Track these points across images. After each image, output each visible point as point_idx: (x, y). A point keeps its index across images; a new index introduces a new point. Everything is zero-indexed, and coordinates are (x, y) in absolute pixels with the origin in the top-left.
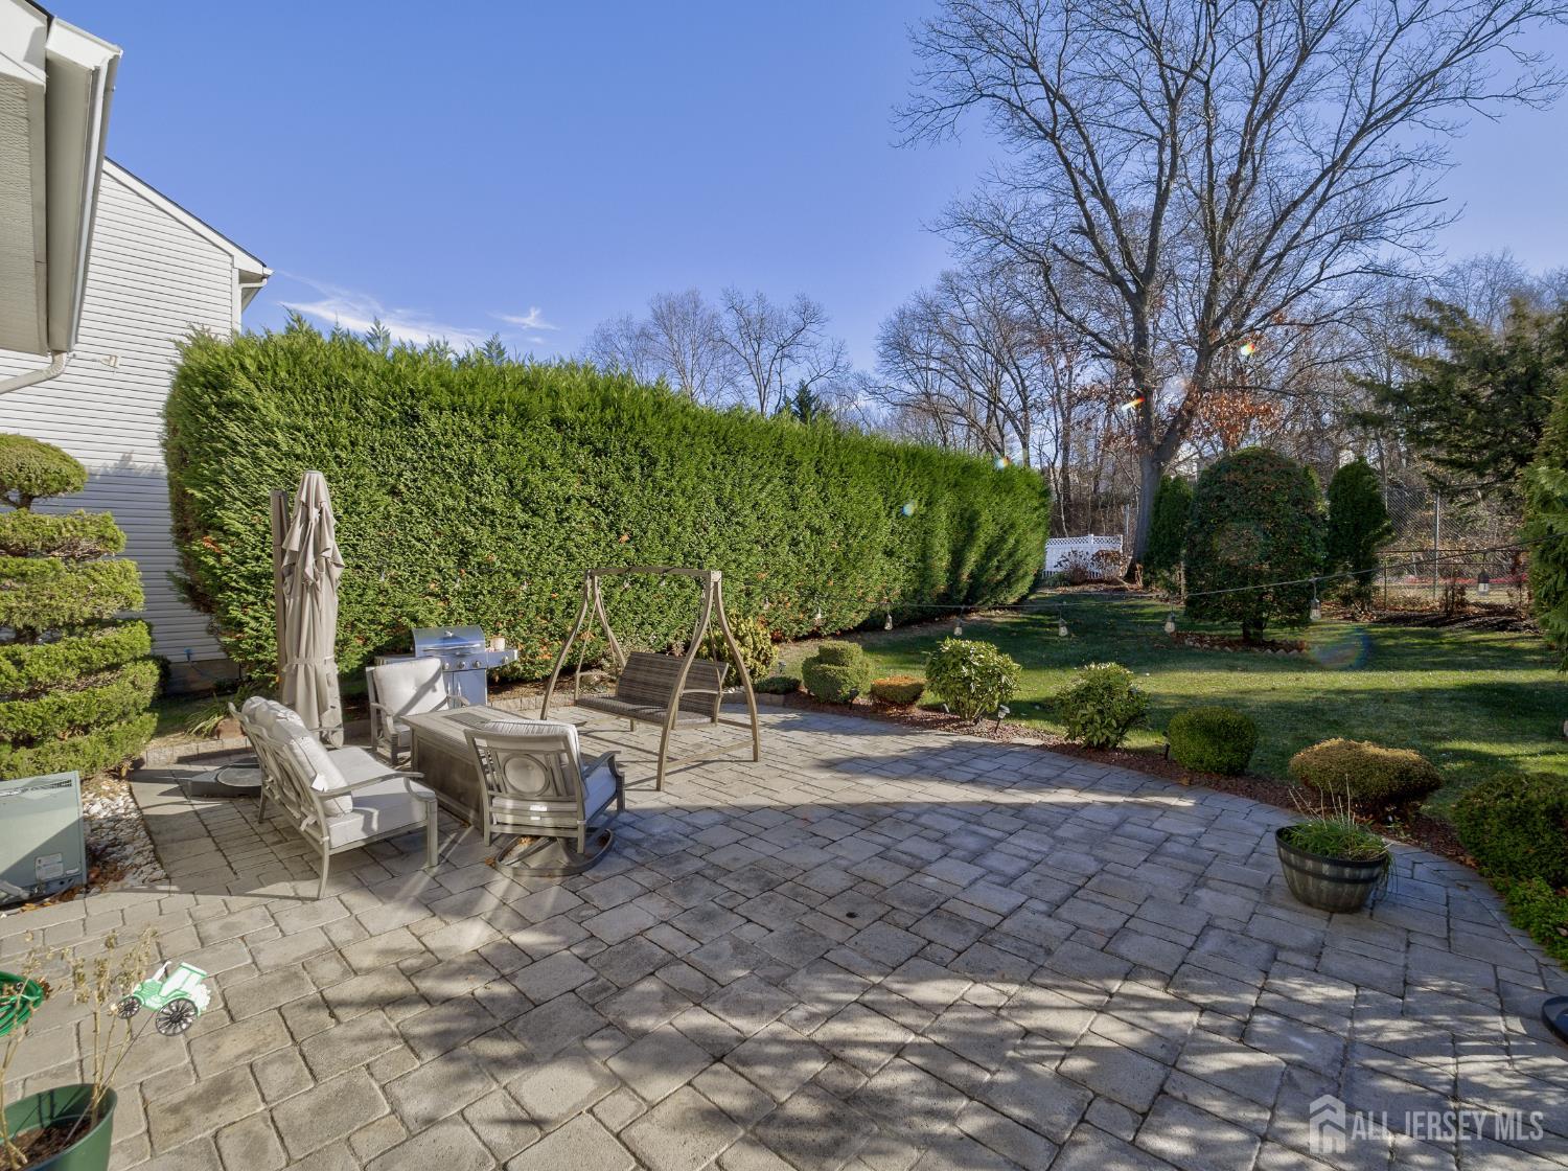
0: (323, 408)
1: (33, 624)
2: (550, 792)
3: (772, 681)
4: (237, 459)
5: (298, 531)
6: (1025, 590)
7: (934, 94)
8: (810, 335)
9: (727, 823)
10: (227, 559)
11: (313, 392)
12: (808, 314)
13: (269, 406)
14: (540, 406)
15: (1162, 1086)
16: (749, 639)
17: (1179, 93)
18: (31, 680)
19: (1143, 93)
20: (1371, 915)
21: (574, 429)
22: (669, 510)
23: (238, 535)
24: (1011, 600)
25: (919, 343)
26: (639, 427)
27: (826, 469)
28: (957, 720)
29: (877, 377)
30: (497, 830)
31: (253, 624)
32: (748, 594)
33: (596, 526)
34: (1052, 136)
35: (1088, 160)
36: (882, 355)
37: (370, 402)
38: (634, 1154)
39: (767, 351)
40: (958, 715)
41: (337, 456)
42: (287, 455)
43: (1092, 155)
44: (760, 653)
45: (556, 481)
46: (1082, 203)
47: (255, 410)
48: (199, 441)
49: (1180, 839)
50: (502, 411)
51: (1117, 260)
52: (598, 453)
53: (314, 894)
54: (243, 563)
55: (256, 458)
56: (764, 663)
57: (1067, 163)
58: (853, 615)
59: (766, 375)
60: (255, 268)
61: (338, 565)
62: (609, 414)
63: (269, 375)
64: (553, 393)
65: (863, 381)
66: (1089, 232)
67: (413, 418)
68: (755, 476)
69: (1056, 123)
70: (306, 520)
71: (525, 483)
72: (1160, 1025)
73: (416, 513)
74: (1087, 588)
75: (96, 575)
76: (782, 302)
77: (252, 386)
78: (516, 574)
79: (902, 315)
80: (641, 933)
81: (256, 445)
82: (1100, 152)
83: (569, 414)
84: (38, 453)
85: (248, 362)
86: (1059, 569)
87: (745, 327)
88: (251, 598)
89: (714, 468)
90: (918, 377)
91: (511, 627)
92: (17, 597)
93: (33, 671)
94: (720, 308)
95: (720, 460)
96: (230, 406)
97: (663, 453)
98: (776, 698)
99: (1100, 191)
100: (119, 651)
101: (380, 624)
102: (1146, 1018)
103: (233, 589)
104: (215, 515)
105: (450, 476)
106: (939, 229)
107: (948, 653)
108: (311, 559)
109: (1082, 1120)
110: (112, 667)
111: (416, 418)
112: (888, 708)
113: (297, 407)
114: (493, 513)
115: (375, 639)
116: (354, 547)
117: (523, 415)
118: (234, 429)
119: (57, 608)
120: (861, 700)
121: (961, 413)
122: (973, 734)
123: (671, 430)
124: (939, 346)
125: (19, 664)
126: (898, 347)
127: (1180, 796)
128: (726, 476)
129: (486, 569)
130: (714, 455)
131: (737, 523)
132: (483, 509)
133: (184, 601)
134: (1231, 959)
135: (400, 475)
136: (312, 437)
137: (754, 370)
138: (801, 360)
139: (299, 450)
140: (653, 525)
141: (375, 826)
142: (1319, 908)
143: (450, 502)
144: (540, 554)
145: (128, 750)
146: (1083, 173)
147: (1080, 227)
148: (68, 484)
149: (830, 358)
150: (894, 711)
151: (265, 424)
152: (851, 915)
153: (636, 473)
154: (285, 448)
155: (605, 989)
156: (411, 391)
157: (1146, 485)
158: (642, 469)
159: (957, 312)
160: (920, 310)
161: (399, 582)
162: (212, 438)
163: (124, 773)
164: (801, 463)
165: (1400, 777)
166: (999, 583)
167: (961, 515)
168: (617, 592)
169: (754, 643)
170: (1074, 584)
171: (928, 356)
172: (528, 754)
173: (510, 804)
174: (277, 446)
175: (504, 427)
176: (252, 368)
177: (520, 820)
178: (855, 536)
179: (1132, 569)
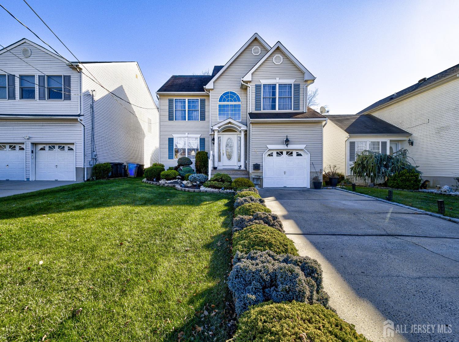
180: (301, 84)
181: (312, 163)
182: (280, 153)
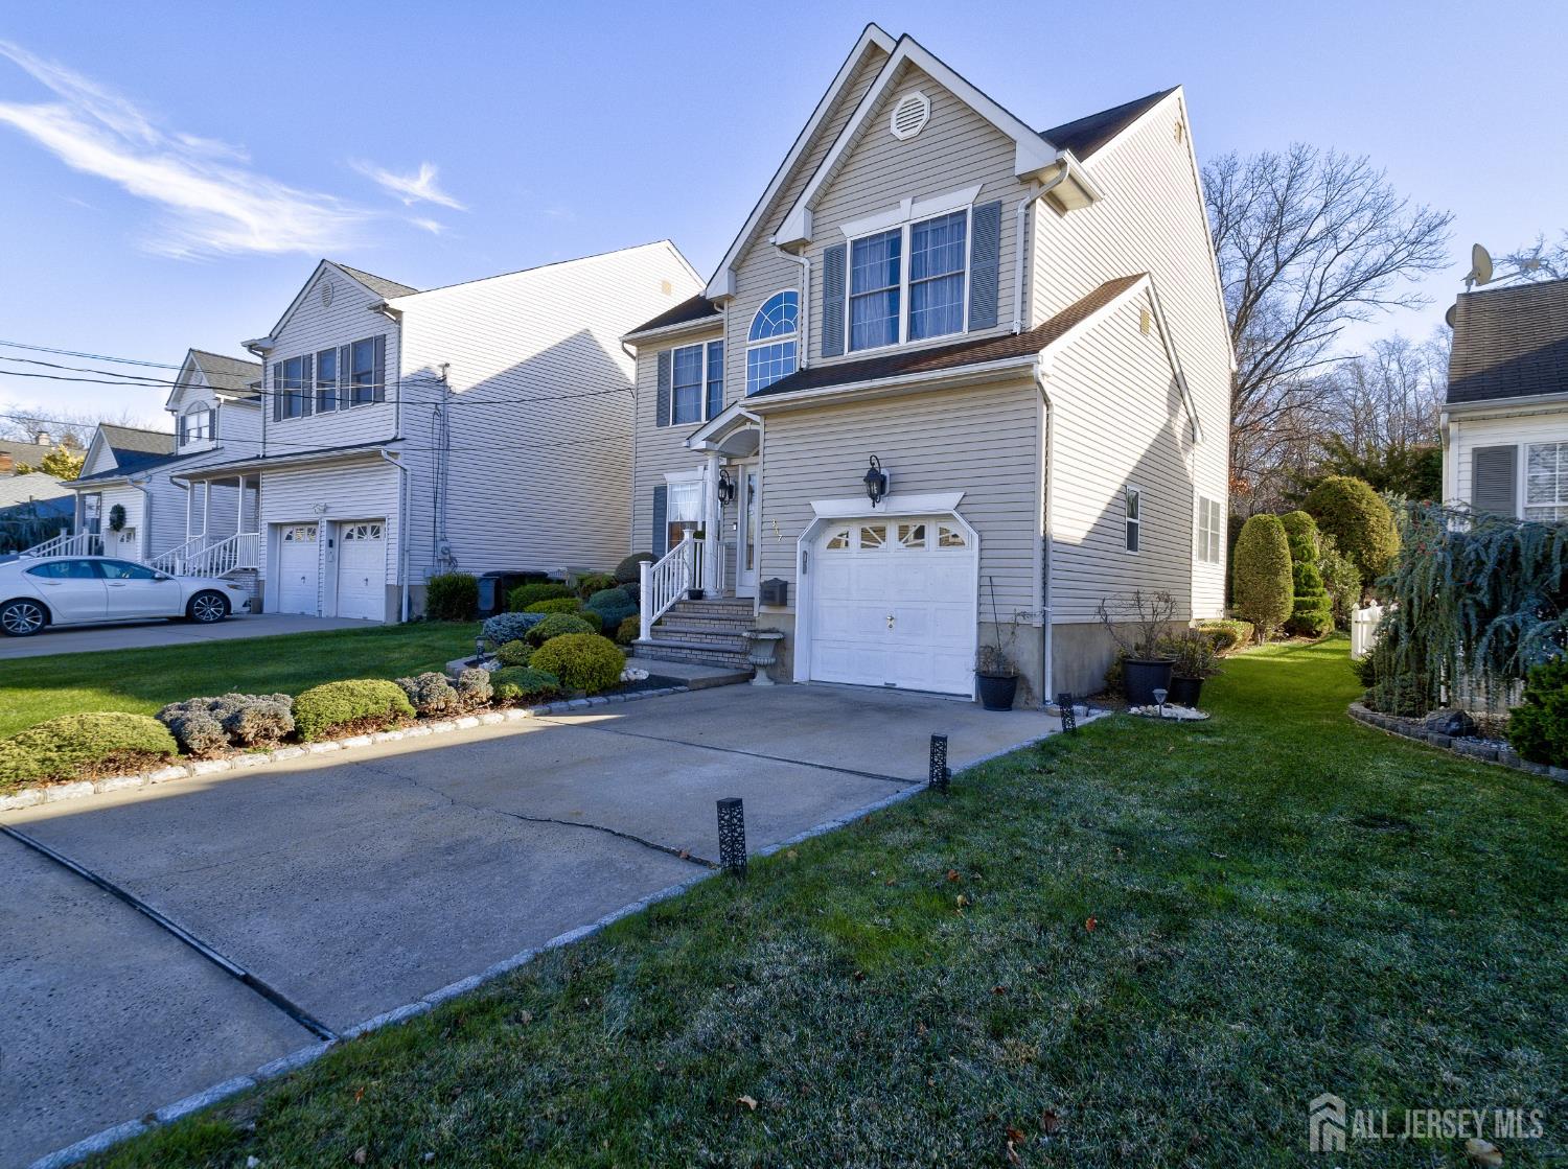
180: (1005, 200)
181: (986, 581)
182: (873, 535)
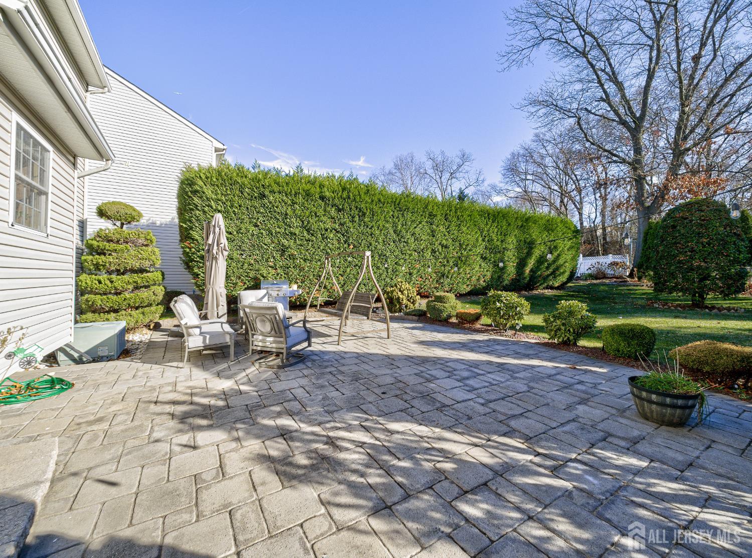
0: (229, 192)
1: (118, 268)
2: (273, 332)
3: (415, 310)
4: (197, 212)
5: (211, 236)
6: (565, 280)
7: (519, 43)
8: (466, 167)
9: (357, 358)
10: (193, 250)
11: (225, 186)
12: (464, 158)
13: (209, 192)
14: (315, 191)
15: (487, 482)
16: (406, 292)
17: (662, 17)
18: (116, 289)
19: (642, 23)
20: (690, 430)
21: (329, 201)
22: (371, 235)
23: (197, 240)
24: (556, 285)
25: (522, 167)
26: (358, 198)
27: (450, 218)
28: (497, 330)
29: (502, 185)
30: (255, 348)
31: (202, 275)
32: (410, 274)
33: (339, 241)
34: (584, 54)
35: (607, 64)
36: (504, 175)
37: (247, 190)
38: (221, 462)
39: (446, 176)
40: (498, 328)
41: (234, 211)
42: (215, 210)
43: (608, 59)
44: (411, 298)
45: (322, 222)
46: (602, 85)
47: (204, 193)
48: (185, 206)
49: (587, 384)
50: (299, 193)
51: (622, 111)
52: (339, 210)
53: (181, 366)
54: (199, 251)
55: (204, 212)
56: (413, 303)
57: (593, 66)
58: (465, 286)
59: (445, 187)
60: (220, 146)
61: (226, 250)
62: (345, 195)
63: (209, 180)
64: (321, 186)
65: (494, 187)
66: (607, 99)
67: (263, 196)
68: (413, 221)
69: (585, 46)
70: (214, 232)
71: (309, 222)
72: (511, 458)
73: (264, 234)
74: (604, 280)
75: (142, 252)
76: (453, 154)
77: (203, 184)
78: (305, 260)
79: (513, 154)
80: (289, 390)
81: (204, 207)
82: (613, 57)
83: (327, 194)
84: (124, 207)
85: (202, 175)
86: (590, 272)
87: (436, 167)
88: (201, 265)
89: (393, 217)
90: (521, 184)
91: (303, 282)
92: (113, 258)
93: (116, 284)
94: (424, 159)
95: (396, 214)
96: (195, 192)
97: (369, 210)
98: (414, 317)
99: (614, 78)
100: (148, 280)
101: (249, 277)
102: (504, 454)
103: (195, 261)
104: (190, 234)
105: (278, 219)
106: (521, 108)
107: (491, 296)
108: (215, 247)
109: (431, 488)
110: (146, 287)
111: (264, 196)
112: (465, 323)
113: (219, 192)
114: (295, 234)
115: (248, 283)
116: (240, 246)
117: (308, 194)
118: (196, 200)
119: (127, 263)
120: (454, 320)
121: (545, 200)
122: (503, 336)
123: (372, 201)
124: (532, 168)
125: (112, 282)
126: (512, 170)
127: (600, 367)
128: (399, 221)
129: (292, 257)
130: (394, 212)
131: (404, 242)
132: (291, 233)
133: (186, 269)
134: (576, 436)
135: (258, 219)
136: (225, 204)
137: (440, 185)
138: (461, 179)
139: (219, 208)
140: (364, 241)
141: (207, 342)
142: (653, 422)
143: (278, 230)
144: (315, 252)
145: (151, 318)
146: (603, 71)
147: (601, 98)
148: (134, 219)
149: (475, 177)
150: (467, 326)
151: (207, 198)
152: (383, 393)
153: (357, 219)
154: (214, 208)
155: (260, 405)
156: (263, 185)
157: (641, 227)
158: (359, 217)
159: (543, 151)
160: (522, 152)
161: (258, 262)
162: (190, 204)
163: (151, 327)
164: (436, 215)
165: (742, 361)
166: (548, 276)
167: (525, 240)
168: (348, 270)
169: (408, 294)
170: (597, 278)
171: (526, 173)
172: (263, 315)
173: (260, 337)
174: (212, 207)
175: (300, 199)
176: (203, 177)
177: (264, 345)
178: (465, 250)
179: (632, 271)
